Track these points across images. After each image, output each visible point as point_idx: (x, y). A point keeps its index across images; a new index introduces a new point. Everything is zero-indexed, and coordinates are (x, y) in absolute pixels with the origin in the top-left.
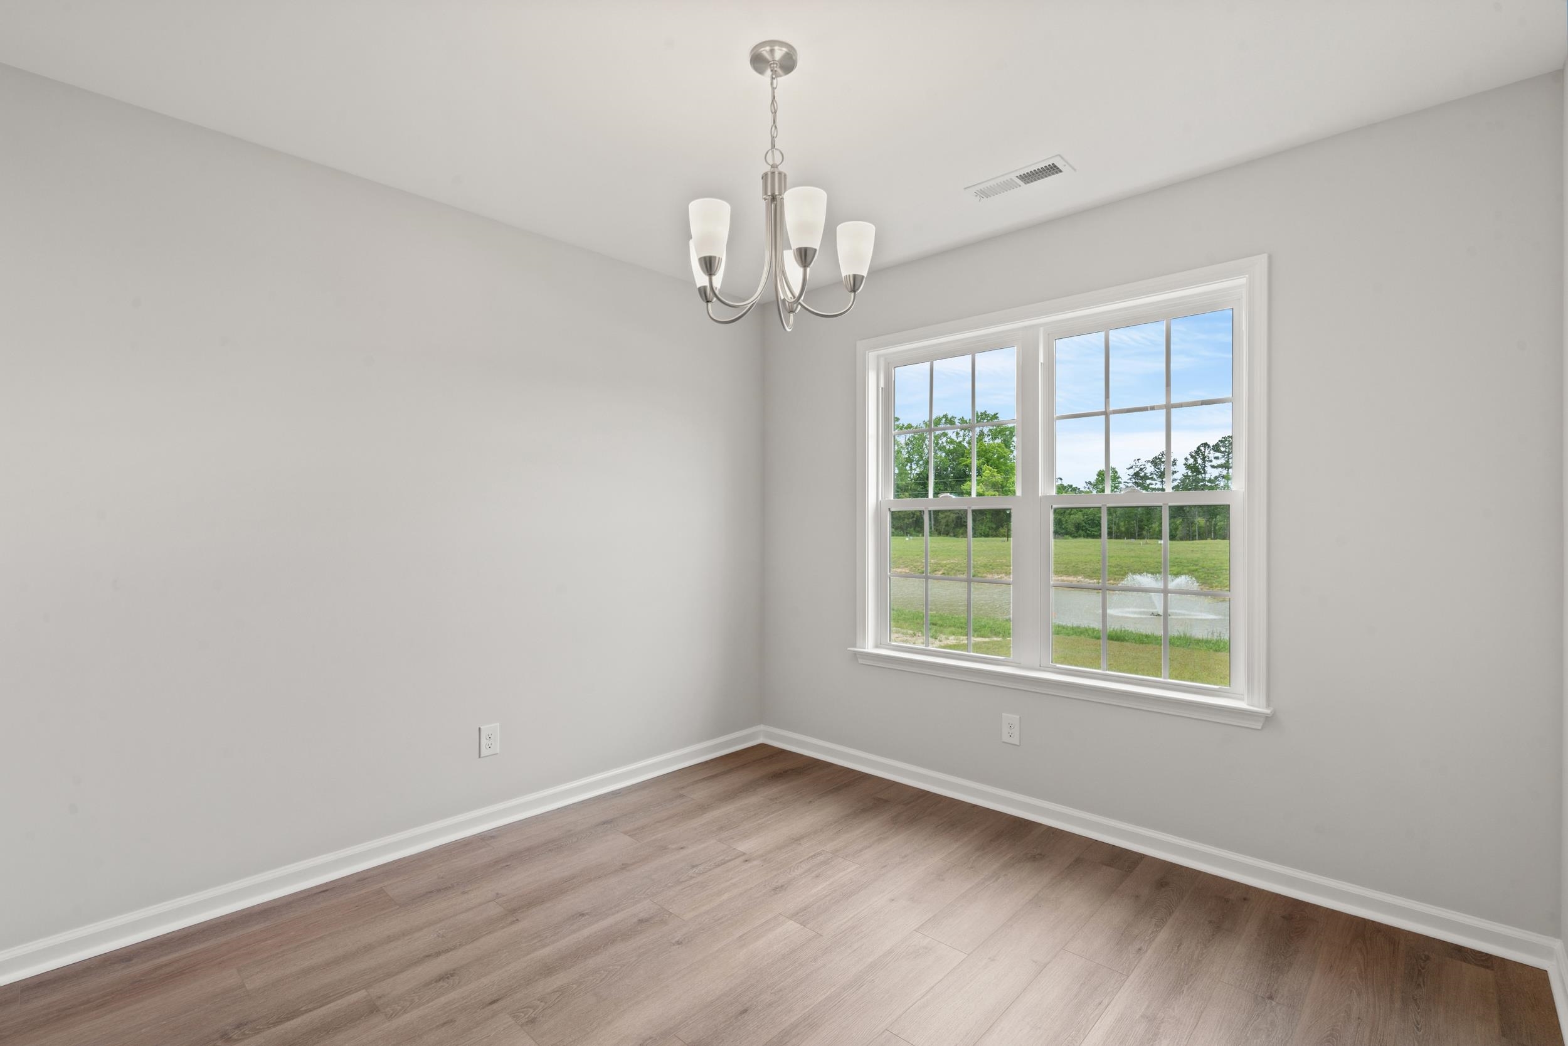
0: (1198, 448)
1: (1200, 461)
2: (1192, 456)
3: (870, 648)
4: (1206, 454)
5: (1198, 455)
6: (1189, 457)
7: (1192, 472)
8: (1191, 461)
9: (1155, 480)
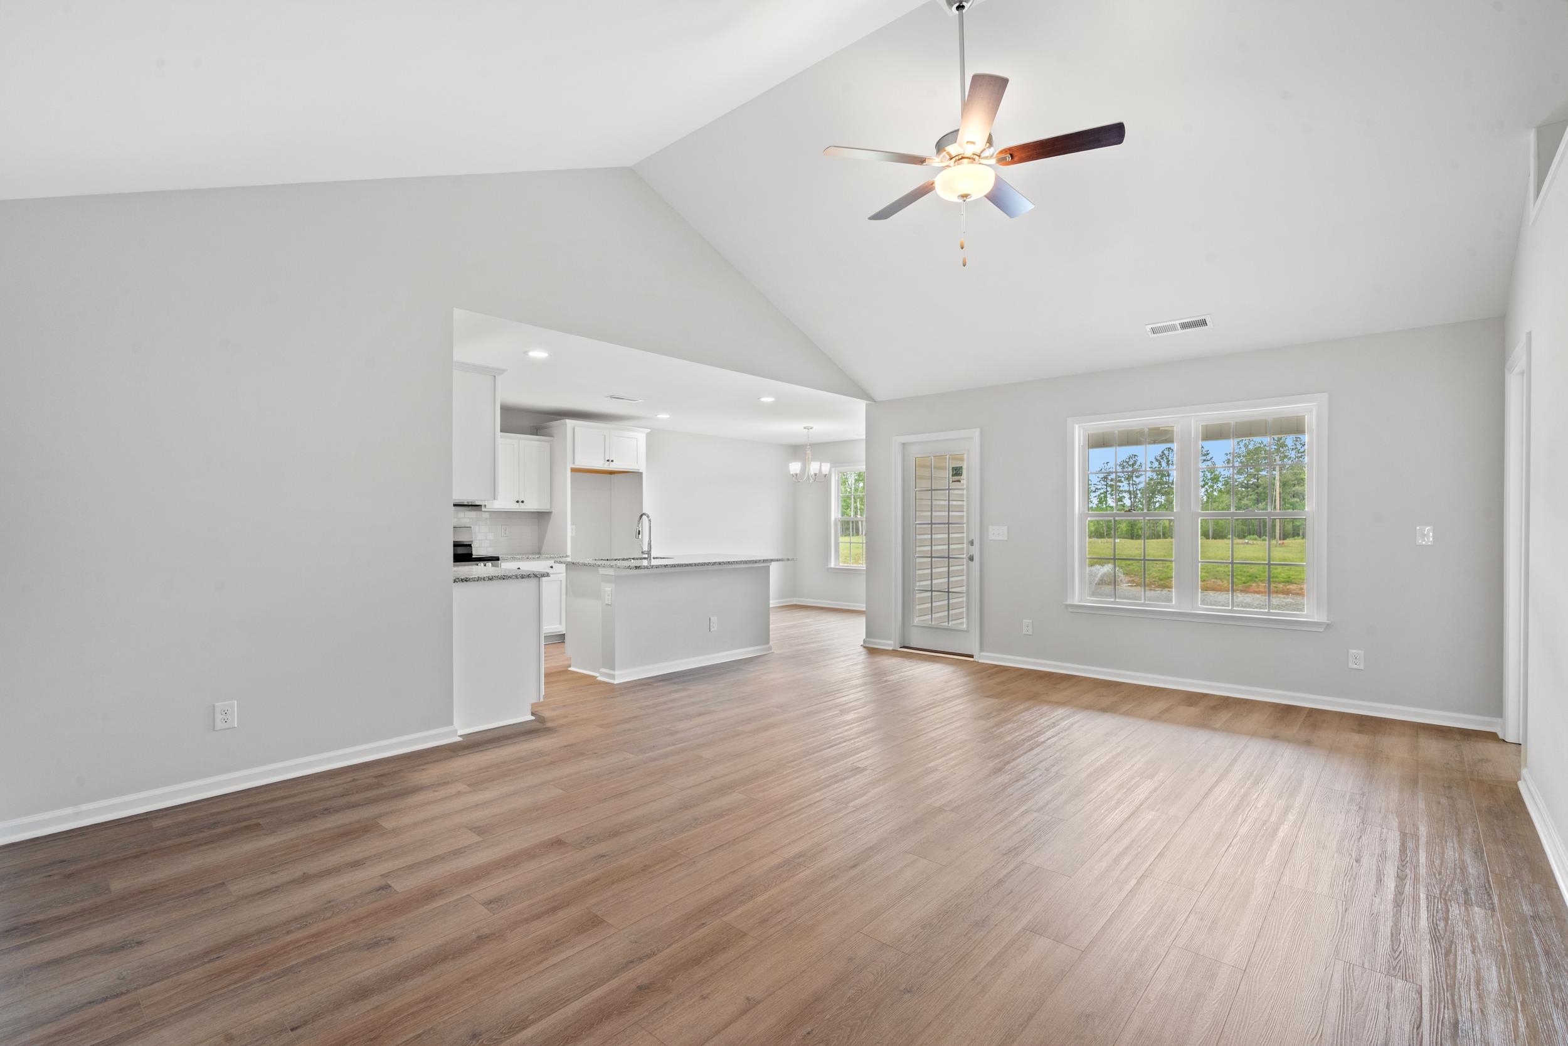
0: (1163, 452)
1: (1164, 464)
2: (1157, 460)
3: (832, 565)
4: (1170, 458)
5: (1162, 459)
6: (1154, 461)
7: (1158, 475)
8: (1156, 464)
9: (1122, 482)
